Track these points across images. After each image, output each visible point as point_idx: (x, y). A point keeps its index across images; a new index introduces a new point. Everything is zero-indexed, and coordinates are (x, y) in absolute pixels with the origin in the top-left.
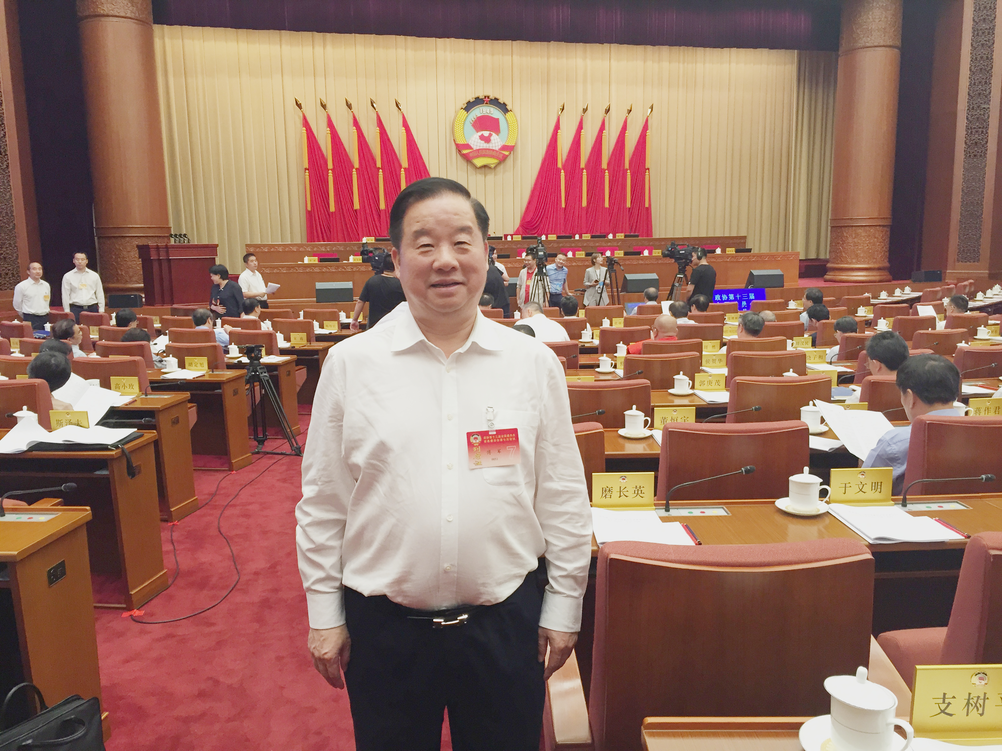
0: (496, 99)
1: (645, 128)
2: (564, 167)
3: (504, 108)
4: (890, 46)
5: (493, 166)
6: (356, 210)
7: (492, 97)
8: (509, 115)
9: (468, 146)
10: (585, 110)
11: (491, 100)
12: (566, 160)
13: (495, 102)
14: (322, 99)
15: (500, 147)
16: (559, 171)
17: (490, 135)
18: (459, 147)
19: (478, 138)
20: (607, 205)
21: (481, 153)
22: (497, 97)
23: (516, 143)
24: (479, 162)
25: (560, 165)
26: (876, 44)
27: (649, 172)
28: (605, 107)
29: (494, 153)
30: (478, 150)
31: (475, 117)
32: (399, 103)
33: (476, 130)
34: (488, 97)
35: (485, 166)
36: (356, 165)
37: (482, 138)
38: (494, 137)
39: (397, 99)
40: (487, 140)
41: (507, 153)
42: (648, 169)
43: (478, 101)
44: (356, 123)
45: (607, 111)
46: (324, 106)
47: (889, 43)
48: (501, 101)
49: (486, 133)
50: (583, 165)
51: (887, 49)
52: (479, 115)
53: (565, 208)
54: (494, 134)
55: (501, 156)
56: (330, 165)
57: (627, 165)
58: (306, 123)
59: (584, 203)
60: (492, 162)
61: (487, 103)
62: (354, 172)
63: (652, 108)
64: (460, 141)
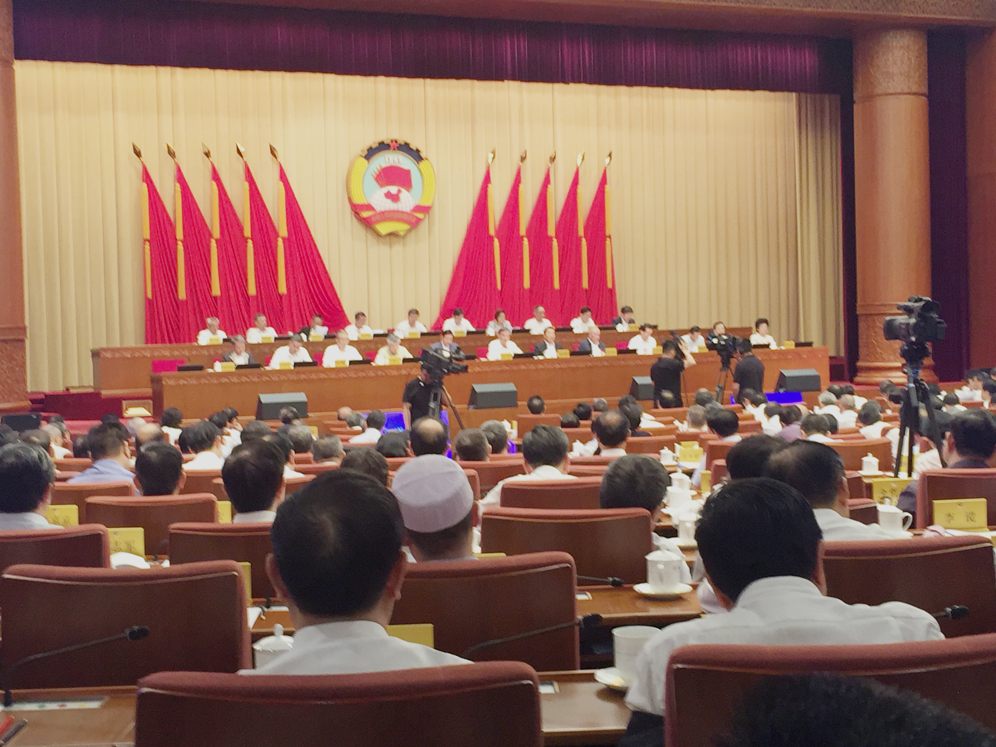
0: (407, 145)
1: (603, 181)
2: (498, 232)
3: (417, 156)
4: (915, 94)
5: (402, 234)
6: (215, 298)
7: (401, 141)
8: (423, 164)
9: (369, 207)
10: (523, 159)
11: (400, 145)
12: (500, 225)
13: (405, 148)
14: (169, 145)
15: (412, 208)
16: (491, 238)
17: (399, 191)
18: (356, 209)
19: (383, 195)
20: (557, 285)
21: (386, 216)
22: (408, 141)
23: (433, 203)
24: (384, 228)
25: (492, 232)
26: (899, 91)
27: (611, 241)
28: (551, 153)
29: (405, 217)
30: (383, 213)
31: (379, 169)
32: (274, 148)
33: (379, 183)
34: (396, 142)
35: (392, 234)
36: (216, 233)
37: (388, 195)
38: (404, 194)
39: (271, 144)
40: (395, 198)
41: (420, 215)
42: (610, 237)
43: (383, 146)
44: (216, 177)
45: (553, 159)
46: (172, 154)
47: (915, 89)
48: (413, 146)
49: (393, 189)
50: (523, 231)
51: (912, 97)
52: (384, 165)
53: (501, 292)
54: (403, 190)
55: (414, 220)
56: (180, 234)
57: (581, 232)
58: (147, 178)
59: (527, 284)
60: (401, 227)
61: (394, 149)
62: (213, 244)
63: (610, 155)
64: (358, 200)
